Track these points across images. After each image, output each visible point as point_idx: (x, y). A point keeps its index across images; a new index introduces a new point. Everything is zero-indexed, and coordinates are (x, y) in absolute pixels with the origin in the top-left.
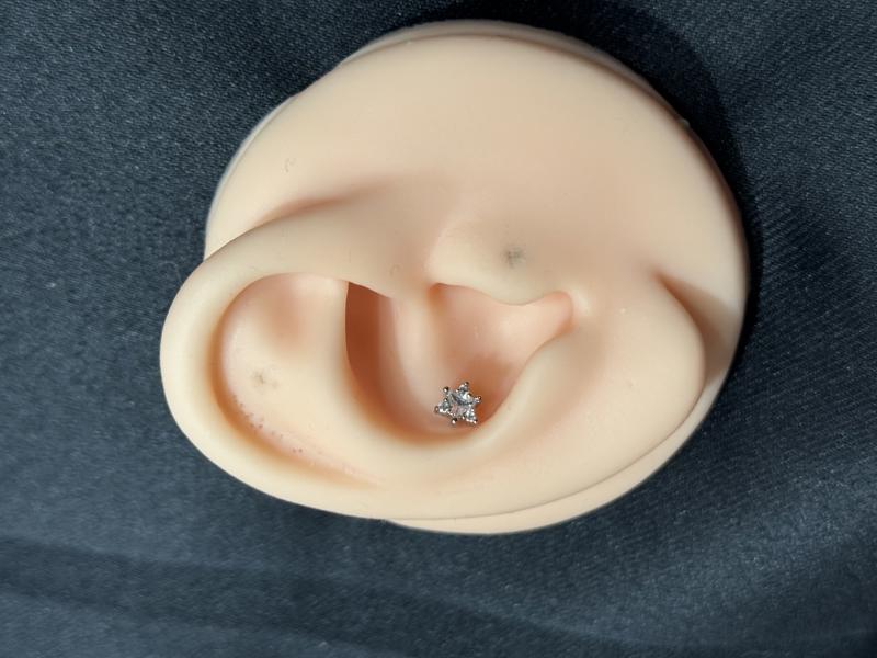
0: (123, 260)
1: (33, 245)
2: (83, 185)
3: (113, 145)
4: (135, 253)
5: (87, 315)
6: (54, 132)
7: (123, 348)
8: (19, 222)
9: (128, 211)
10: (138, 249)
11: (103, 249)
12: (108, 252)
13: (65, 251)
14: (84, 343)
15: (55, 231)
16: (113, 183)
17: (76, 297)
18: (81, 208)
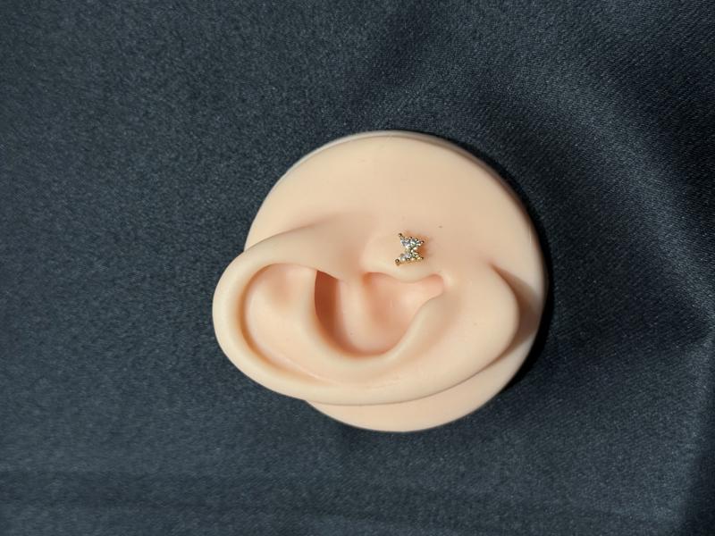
0: (196, 290)
1: (146, 286)
2: (173, 247)
3: (187, 224)
4: (201, 286)
5: (177, 327)
6: (155, 219)
7: (198, 346)
8: (138, 272)
9: (197, 261)
10: (204, 283)
11: (184, 284)
12: (187, 286)
13: (164, 289)
14: (176, 345)
15: (159, 276)
16: (188, 245)
17: (171, 316)
18: (172, 261)
